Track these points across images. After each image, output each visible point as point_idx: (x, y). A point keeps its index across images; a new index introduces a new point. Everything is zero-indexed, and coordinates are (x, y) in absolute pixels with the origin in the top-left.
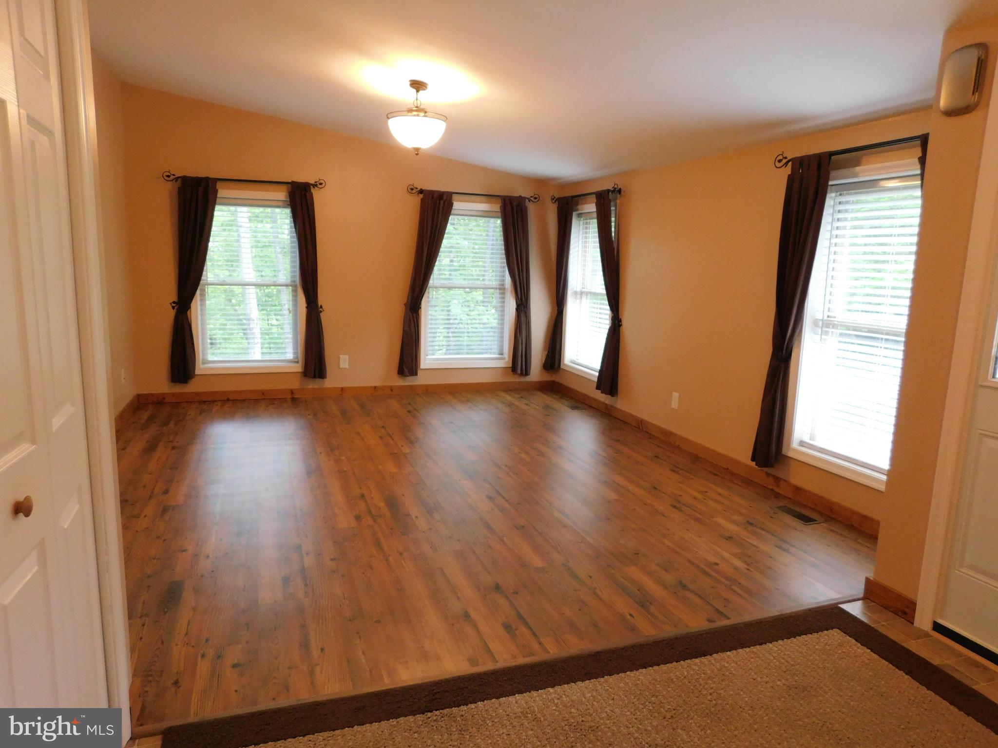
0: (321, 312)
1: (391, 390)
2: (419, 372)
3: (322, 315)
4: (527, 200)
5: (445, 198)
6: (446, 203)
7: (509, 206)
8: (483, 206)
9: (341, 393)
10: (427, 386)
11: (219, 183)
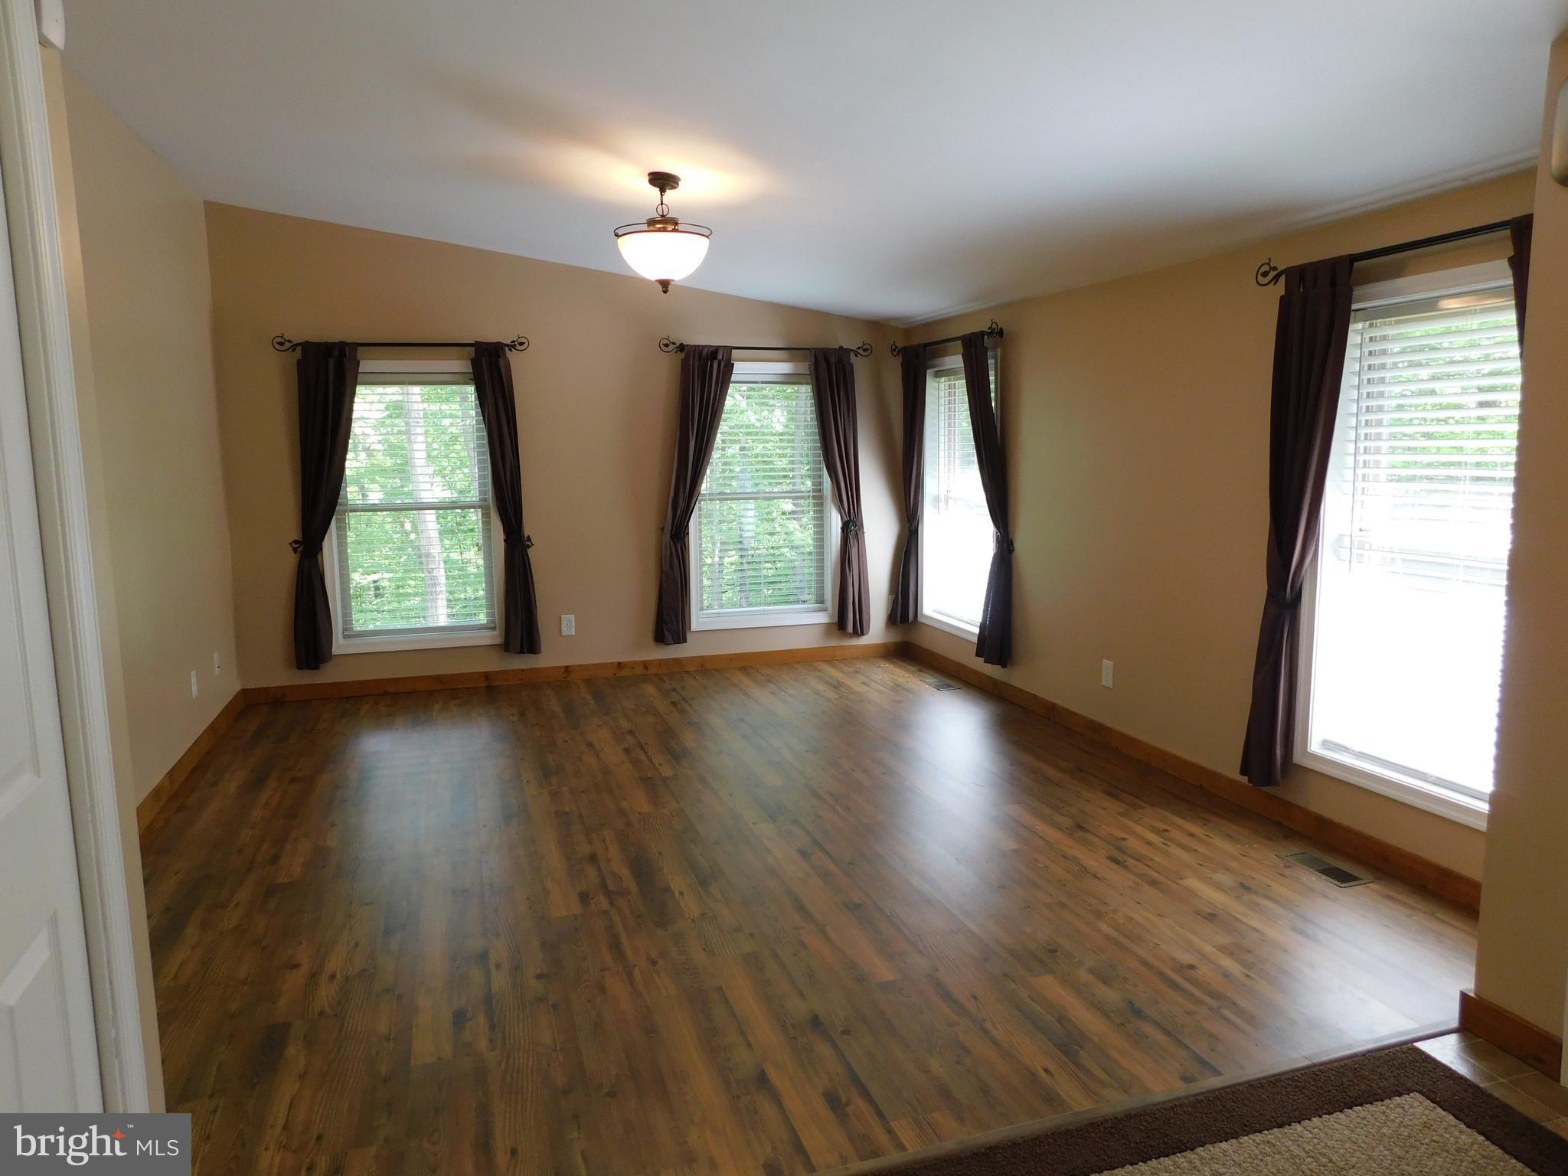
0: (529, 547)
1: (646, 668)
2: (689, 637)
3: (529, 551)
4: (852, 354)
5: (720, 357)
6: (723, 364)
7: (823, 366)
8: (783, 367)
9: (565, 675)
10: (702, 657)
11: (361, 349)
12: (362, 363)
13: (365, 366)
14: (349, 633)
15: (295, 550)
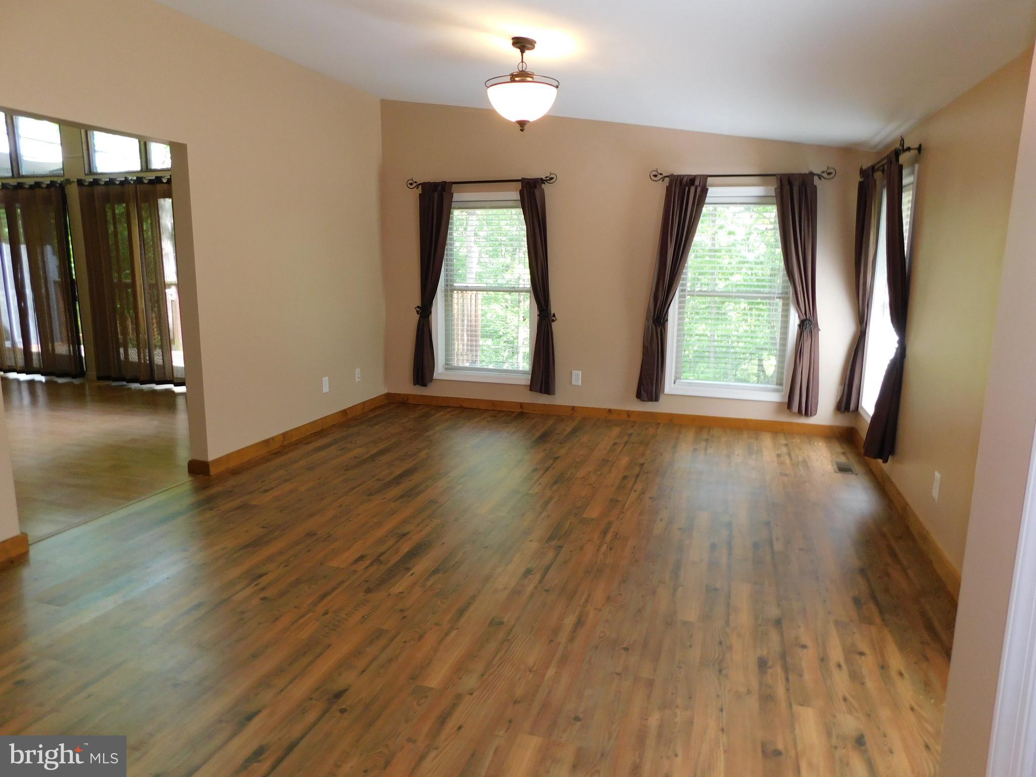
0: (553, 321)
1: (629, 416)
2: (662, 398)
3: (553, 324)
4: (816, 178)
5: (697, 183)
6: (699, 190)
7: (787, 188)
8: (757, 191)
9: (571, 412)
10: (671, 415)
11: (454, 185)
12: (455, 195)
13: (457, 197)
14: (448, 367)
15: (418, 312)
